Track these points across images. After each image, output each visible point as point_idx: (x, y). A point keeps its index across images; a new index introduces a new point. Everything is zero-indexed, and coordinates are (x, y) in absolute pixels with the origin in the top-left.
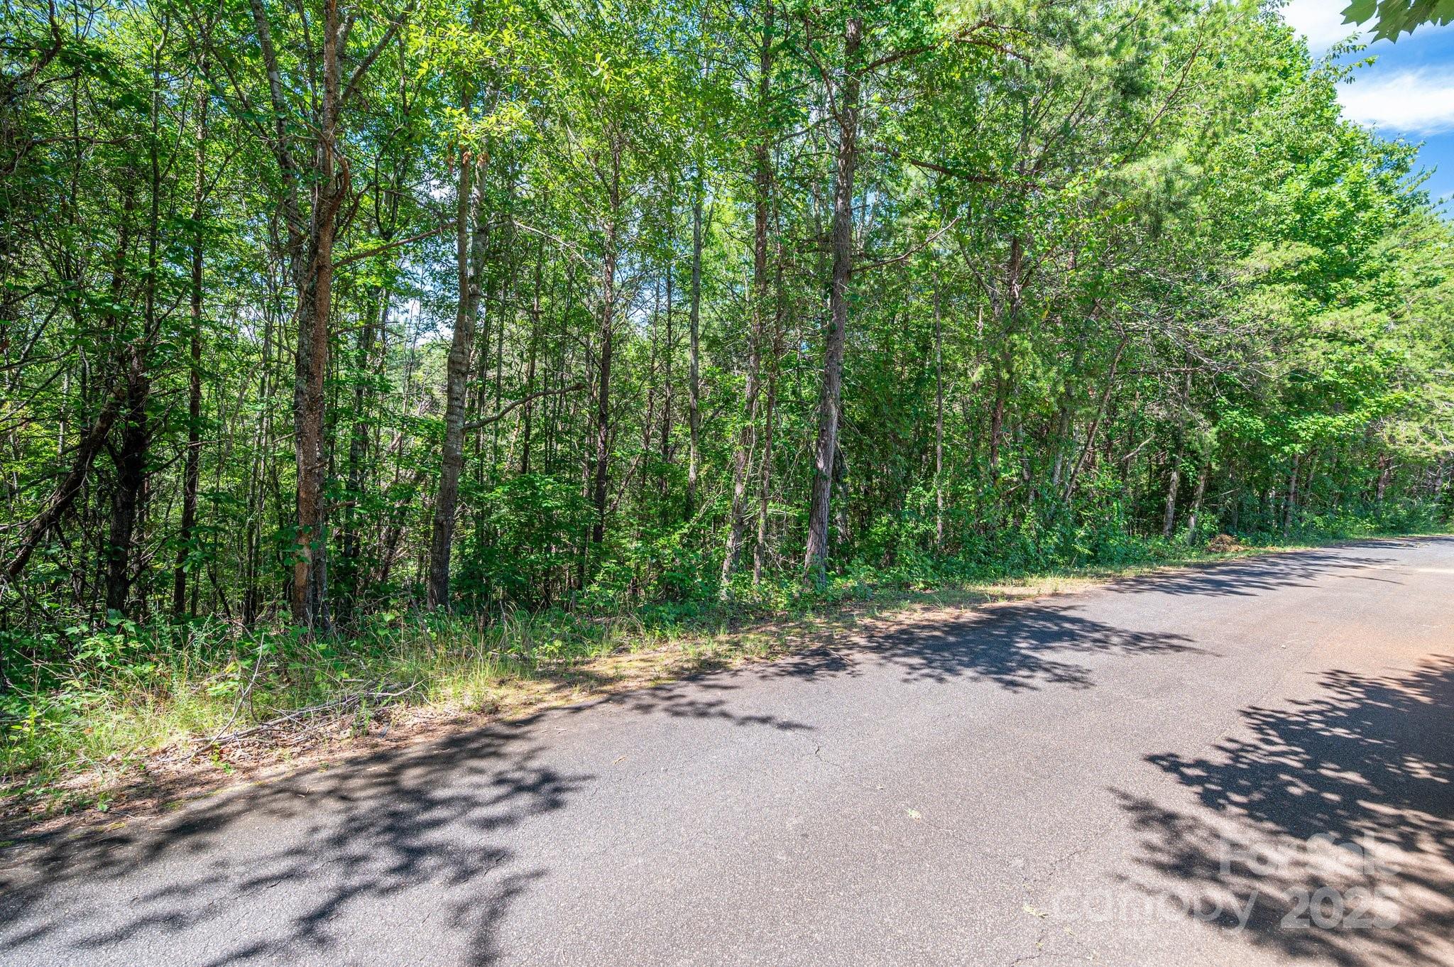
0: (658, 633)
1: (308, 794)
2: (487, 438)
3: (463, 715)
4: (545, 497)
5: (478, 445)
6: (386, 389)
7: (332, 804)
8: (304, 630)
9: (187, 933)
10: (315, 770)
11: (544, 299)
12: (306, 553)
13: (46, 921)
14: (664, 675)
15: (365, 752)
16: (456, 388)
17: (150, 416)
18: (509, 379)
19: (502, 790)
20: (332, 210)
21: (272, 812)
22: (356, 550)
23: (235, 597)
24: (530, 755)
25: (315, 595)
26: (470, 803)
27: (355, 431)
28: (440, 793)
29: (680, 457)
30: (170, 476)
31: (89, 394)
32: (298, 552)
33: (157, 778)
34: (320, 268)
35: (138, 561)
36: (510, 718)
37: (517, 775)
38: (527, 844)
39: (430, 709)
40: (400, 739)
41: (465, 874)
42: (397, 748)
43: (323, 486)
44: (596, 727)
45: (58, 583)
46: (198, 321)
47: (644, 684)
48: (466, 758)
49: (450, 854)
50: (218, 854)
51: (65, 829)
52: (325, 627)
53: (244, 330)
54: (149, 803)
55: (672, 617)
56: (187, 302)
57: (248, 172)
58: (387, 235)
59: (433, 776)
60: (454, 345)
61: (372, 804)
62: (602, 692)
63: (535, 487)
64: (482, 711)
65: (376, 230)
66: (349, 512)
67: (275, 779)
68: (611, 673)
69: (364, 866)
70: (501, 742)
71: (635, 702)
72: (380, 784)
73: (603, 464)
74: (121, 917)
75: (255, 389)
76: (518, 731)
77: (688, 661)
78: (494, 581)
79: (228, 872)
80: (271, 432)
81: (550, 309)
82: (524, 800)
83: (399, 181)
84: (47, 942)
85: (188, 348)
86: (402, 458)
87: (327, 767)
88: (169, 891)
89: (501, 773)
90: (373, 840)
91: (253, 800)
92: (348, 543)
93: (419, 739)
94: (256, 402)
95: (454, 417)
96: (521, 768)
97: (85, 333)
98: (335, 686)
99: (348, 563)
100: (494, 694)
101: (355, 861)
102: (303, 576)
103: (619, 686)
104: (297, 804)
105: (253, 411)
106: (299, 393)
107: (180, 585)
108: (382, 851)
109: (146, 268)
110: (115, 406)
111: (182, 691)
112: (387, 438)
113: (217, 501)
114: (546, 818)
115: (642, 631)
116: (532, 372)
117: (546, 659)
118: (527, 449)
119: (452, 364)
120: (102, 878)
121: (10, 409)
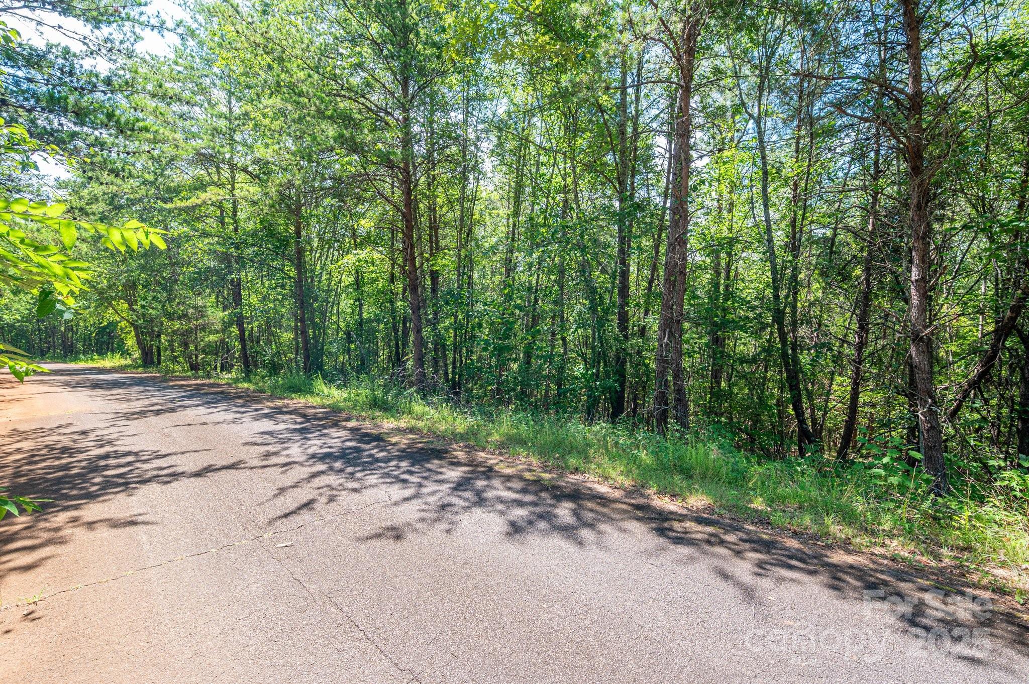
31: (1001, 293)
45: (981, 428)
51: (992, 601)
97: (997, 249)
110: (1022, 299)
120: (1020, 652)
121: (947, 309)
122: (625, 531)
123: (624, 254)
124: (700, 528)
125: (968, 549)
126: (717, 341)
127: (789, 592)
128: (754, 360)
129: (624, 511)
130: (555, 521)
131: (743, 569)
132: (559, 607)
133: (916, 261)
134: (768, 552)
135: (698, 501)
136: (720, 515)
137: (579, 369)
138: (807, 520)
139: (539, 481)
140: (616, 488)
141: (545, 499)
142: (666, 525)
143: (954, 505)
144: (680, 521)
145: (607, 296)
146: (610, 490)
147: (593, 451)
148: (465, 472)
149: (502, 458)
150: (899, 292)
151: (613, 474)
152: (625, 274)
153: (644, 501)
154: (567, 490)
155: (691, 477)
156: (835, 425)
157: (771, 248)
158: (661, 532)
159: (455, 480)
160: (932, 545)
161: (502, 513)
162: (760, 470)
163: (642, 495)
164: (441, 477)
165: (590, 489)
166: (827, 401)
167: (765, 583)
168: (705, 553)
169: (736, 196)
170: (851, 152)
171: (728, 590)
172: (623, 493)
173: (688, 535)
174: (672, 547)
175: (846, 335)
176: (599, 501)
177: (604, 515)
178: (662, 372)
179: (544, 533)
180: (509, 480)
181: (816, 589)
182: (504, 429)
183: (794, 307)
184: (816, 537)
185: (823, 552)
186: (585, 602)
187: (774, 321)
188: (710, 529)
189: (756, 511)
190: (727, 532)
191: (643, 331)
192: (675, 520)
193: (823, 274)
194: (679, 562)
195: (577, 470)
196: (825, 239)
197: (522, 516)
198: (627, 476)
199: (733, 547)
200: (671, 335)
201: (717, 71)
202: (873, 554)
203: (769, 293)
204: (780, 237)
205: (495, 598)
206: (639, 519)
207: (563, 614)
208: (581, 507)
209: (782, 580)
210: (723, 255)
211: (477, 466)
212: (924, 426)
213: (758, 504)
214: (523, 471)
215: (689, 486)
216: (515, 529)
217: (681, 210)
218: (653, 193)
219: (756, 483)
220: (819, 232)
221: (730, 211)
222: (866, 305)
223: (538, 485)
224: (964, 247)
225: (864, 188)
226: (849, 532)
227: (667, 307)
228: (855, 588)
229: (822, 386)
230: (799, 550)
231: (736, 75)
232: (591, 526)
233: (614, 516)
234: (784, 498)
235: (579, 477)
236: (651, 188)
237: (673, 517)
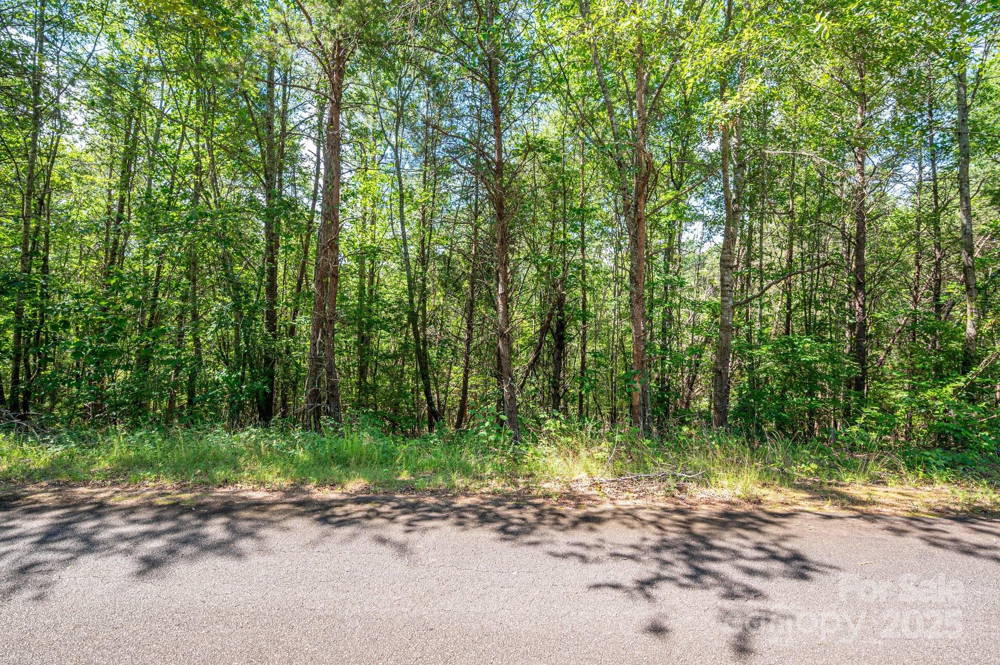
0: (921, 474)
1: (641, 520)
2: (754, 311)
3: (735, 500)
4: (803, 353)
5: (747, 317)
6: (682, 284)
7: (653, 528)
8: (638, 430)
9: (588, 566)
10: (644, 508)
11: (799, 198)
12: (638, 386)
13: (538, 539)
14: (925, 510)
15: (672, 506)
16: (727, 278)
17: (566, 313)
18: (770, 266)
19: (761, 554)
20: (644, 185)
21: (624, 523)
22: (668, 388)
23: (605, 411)
24: (784, 538)
25: (644, 412)
26: (736, 555)
27: (664, 313)
28: (716, 543)
29: (957, 312)
30: (575, 344)
31: (543, 306)
32: (634, 385)
33: (574, 492)
34: (639, 220)
35: (564, 387)
36: (770, 510)
37: (773, 548)
38: (779, 594)
39: (712, 491)
40: (692, 504)
41: (732, 596)
42: (690, 508)
43: (646, 347)
44: (845, 534)
45: (535, 395)
46: (584, 261)
47: (899, 512)
48: (736, 527)
49: (723, 580)
50: (600, 536)
51: (543, 504)
52: (650, 430)
53: (605, 260)
54: (572, 503)
55: (941, 463)
56: (579, 251)
57: (604, 173)
58: (678, 187)
59: (713, 531)
60: (724, 249)
61: (675, 536)
62: (853, 510)
63: (794, 346)
64: (748, 500)
65: (672, 185)
66: (663, 364)
67: (625, 508)
68: (865, 497)
69: (670, 567)
70: (762, 523)
71: (887, 524)
72: (680, 526)
73: (863, 326)
74: (563, 549)
75: (611, 293)
76: (776, 520)
77: (957, 504)
78: (763, 415)
79: (605, 545)
80: (620, 316)
81: (804, 205)
82: (777, 566)
83: (684, 148)
84: (539, 547)
85: (580, 276)
86: (695, 328)
87: (651, 509)
88: (580, 545)
89: (760, 543)
90: (676, 556)
91: (615, 514)
92: (663, 383)
93: (705, 507)
94: (611, 300)
95: (726, 298)
96: (776, 545)
97: (541, 275)
98: (655, 465)
99: (663, 395)
100: (758, 491)
101: (665, 563)
102: (637, 400)
103: (872, 509)
104: (636, 523)
105: (611, 305)
106: (632, 293)
107: (581, 402)
108: (681, 563)
109: (562, 239)
110: (553, 309)
111: (583, 453)
112: (685, 315)
113: (595, 356)
114: (795, 584)
115: (904, 470)
116: (791, 256)
117: (804, 476)
118: (789, 318)
119: (723, 262)
120: (556, 529)
121: (517, 315)
122: (288, 529)
123: (272, 251)
124: (360, 507)
125: (532, 475)
126: (364, 340)
127: (432, 537)
128: (395, 356)
129: (285, 511)
130: (204, 542)
131: (396, 532)
132: (222, 626)
133: (501, 281)
134: (415, 512)
135: (355, 484)
136: (375, 492)
137: (221, 374)
138: (440, 480)
139: (178, 503)
140: (274, 491)
141: (189, 521)
142: (328, 513)
143: (524, 449)
144: (341, 506)
145: (253, 293)
146: (267, 494)
147: (243, 459)
148: (58, 517)
149: (117, 489)
150: (491, 302)
151: (270, 477)
152: (273, 272)
153: (305, 496)
154: (216, 506)
155: (348, 465)
156: (453, 405)
157: (407, 260)
158: (324, 520)
159: (41, 530)
160: (513, 477)
161: (128, 552)
162: (405, 447)
163: (303, 492)
164: (11, 533)
165: (244, 498)
166: (447, 386)
167: (414, 536)
168: (365, 527)
169: (378, 211)
170: (461, 192)
171: (387, 551)
172: (281, 494)
173: (350, 516)
174: (337, 531)
175: (459, 334)
176: (257, 507)
177: (264, 520)
178: (315, 371)
179: (192, 558)
180: (132, 512)
181: (449, 529)
182: (115, 454)
183: (424, 311)
184: (446, 491)
185: (452, 501)
186: (252, 610)
187: (409, 322)
188: (368, 506)
189: (403, 481)
190: (382, 504)
191: (292, 331)
192: (336, 506)
193: (444, 285)
194: (343, 542)
195: (226, 482)
196: (444, 256)
197: (158, 548)
198: (285, 476)
199: (387, 515)
200: (324, 333)
201: (361, 95)
202: (482, 493)
203: (405, 298)
204: (413, 251)
205: (132, 649)
206: (301, 515)
207: (227, 631)
208: (236, 519)
209: (426, 529)
210: (367, 262)
211: (76, 506)
212: (507, 397)
213: (405, 476)
214: (153, 497)
215: (347, 473)
216: (151, 564)
217: (333, 217)
218: (300, 193)
219: (402, 459)
220: (441, 250)
221: (373, 223)
222: (472, 311)
223: (178, 508)
224: (525, 272)
225: (468, 222)
226: (467, 481)
227: (320, 306)
228: (473, 521)
229: (444, 374)
230: (436, 504)
231: (377, 104)
232: (250, 534)
233: (274, 518)
234: (423, 467)
235: (229, 489)
236: (298, 187)
237: (334, 504)
